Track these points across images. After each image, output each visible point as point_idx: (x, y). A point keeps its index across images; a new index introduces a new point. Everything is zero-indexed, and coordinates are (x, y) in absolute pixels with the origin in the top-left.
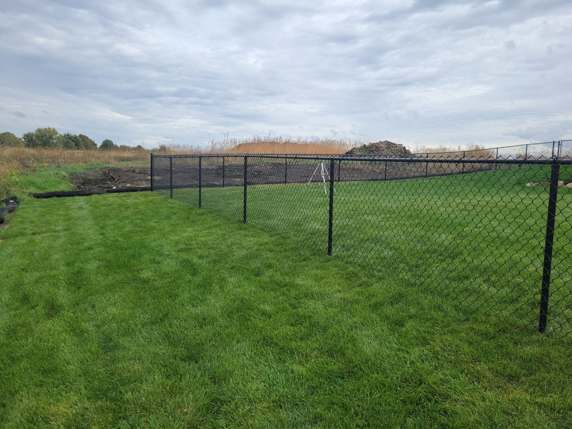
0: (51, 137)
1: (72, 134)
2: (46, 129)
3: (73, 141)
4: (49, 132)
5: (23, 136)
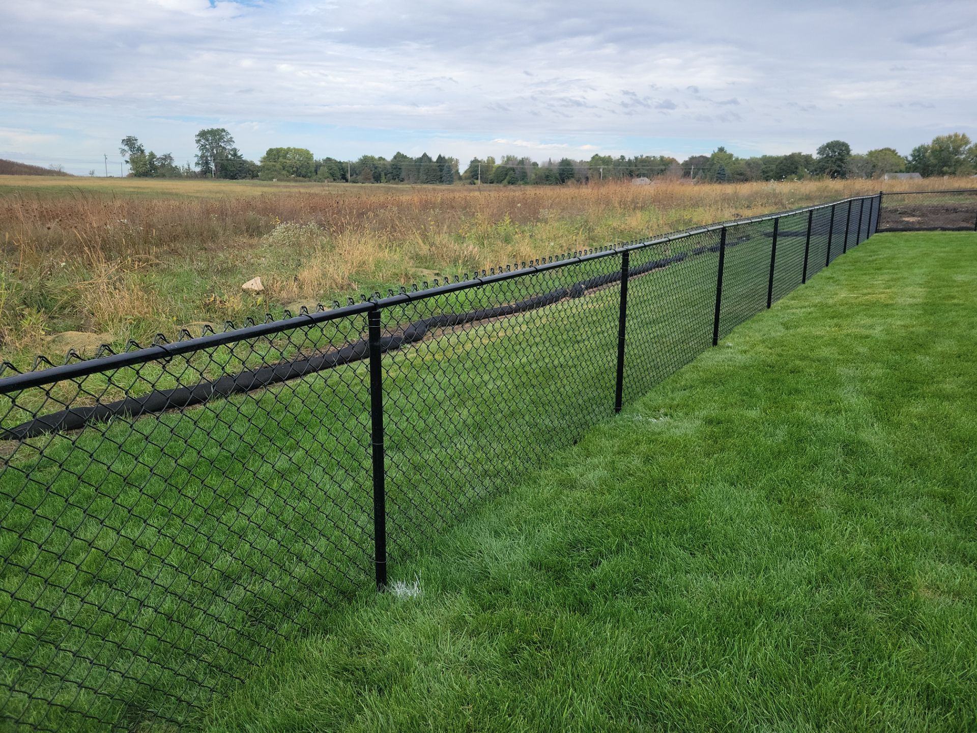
0: (956, 151)
2: (950, 137)
4: (954, 141)
5: (911, 152)
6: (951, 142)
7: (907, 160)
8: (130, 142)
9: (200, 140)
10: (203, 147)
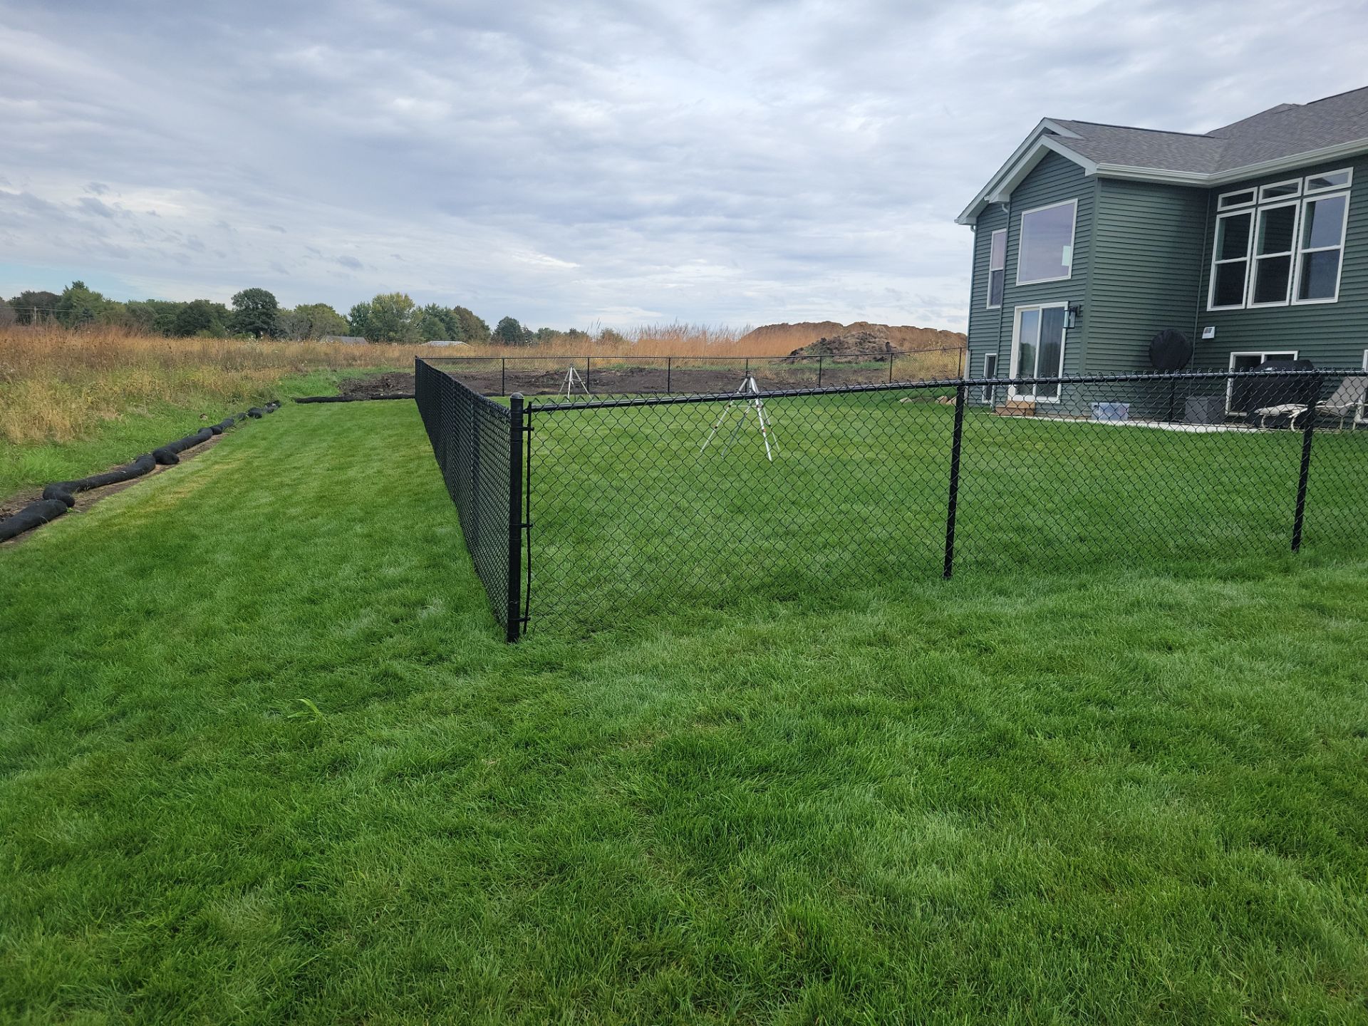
0: (400, 314)
1: (442, 305)
2: (392, 296)
3: (442, 320)
4: (397, 302)
5: (349, 311)
6: (394, 303)
7: (347, 321)
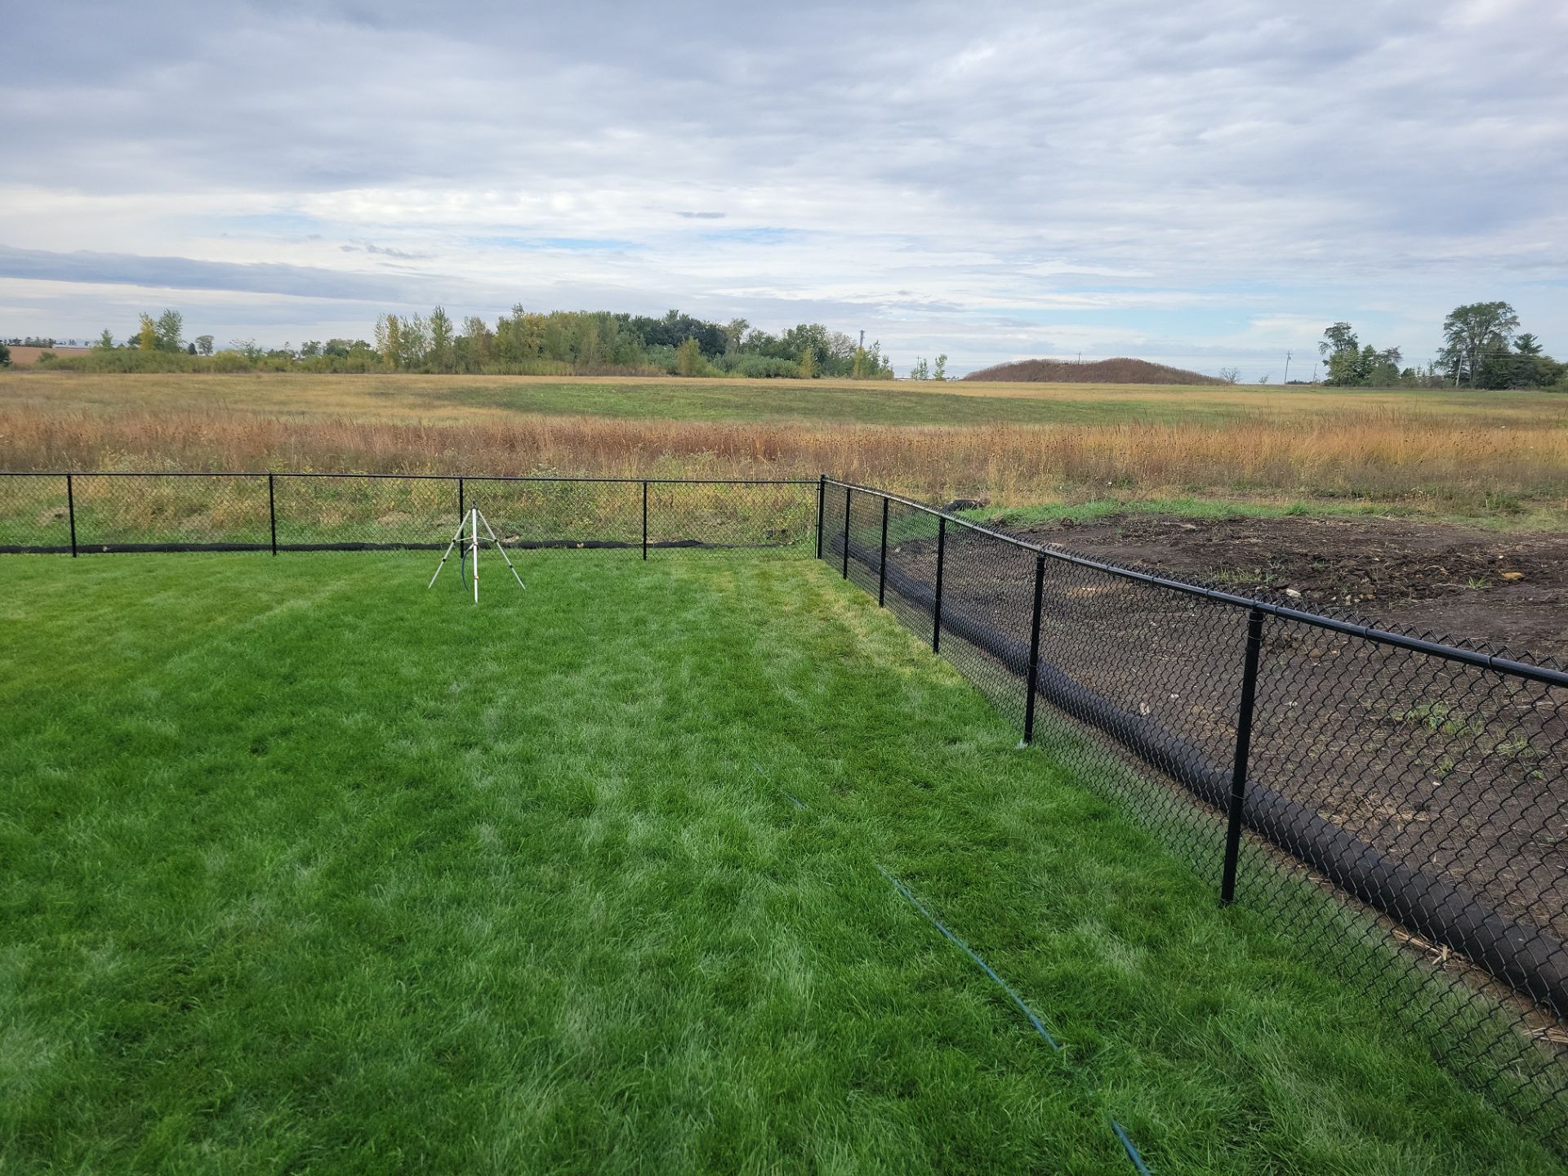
8: (1338, 333)
9: (1452, 324)
10: (1457, 337)
